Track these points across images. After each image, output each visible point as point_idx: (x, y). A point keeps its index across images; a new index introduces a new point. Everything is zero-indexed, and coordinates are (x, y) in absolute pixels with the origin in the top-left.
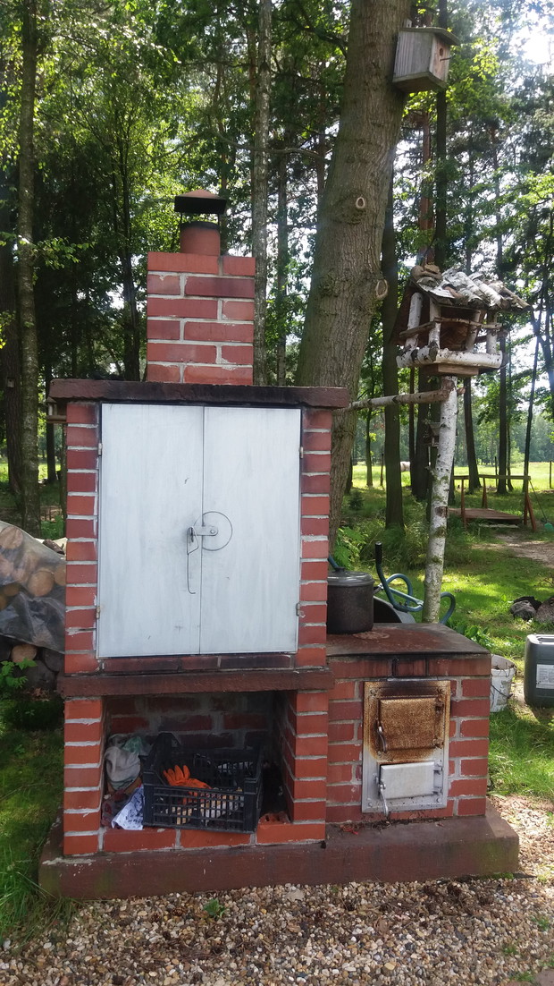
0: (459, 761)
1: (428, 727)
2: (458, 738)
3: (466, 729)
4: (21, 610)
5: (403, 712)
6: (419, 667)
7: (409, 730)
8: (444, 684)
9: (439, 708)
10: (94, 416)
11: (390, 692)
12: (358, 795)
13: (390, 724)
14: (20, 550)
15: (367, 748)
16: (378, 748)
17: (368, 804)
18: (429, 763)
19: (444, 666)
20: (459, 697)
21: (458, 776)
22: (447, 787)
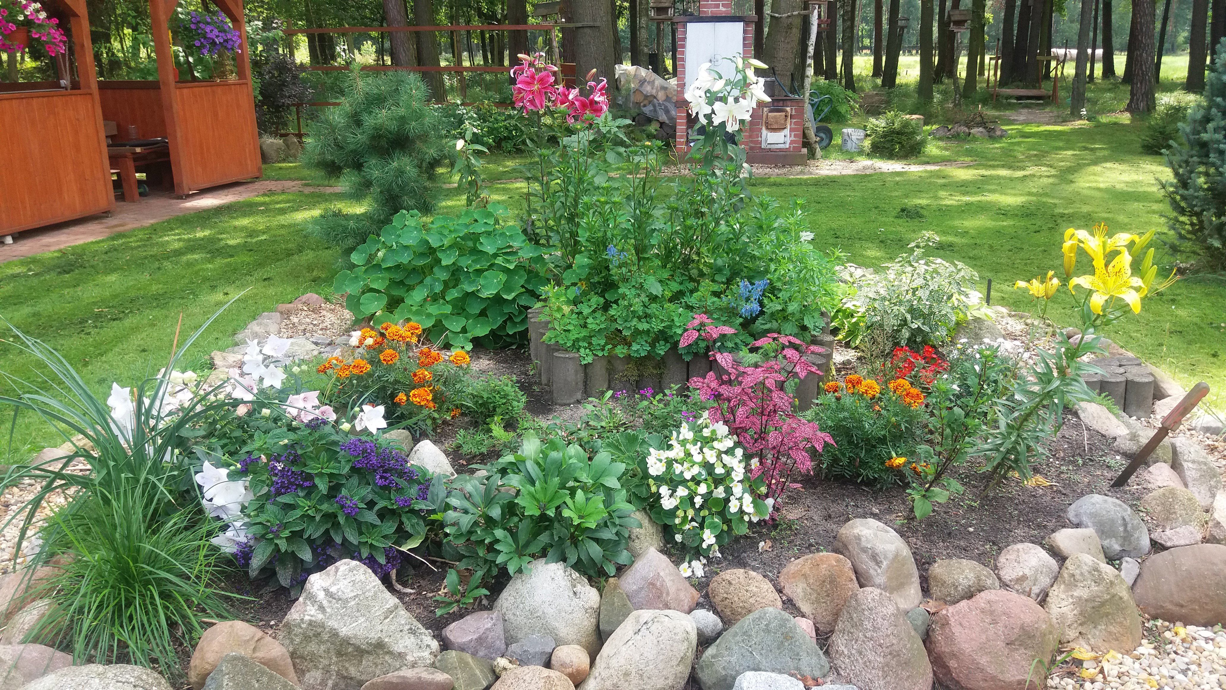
0: (793, 134)
1: (783, 122)
2: (793, 126)
3: (795, 123)
4: (654, 106)
5: (775, 117)
6: (781, 103)
7: (777, 123)
8: (788, 109)
9: (786, 116)
10: (685, 27)
11: (771, 111)
12: (761, 143)
13: (771, 120)
14: (653, 81)
15: (764, 128)
16: (767, 128)
17: (763, 146)
18: (782, 134)
19: (789, 103)
20: (793, 113)
21: (793, 138)
22: (788, 142)
